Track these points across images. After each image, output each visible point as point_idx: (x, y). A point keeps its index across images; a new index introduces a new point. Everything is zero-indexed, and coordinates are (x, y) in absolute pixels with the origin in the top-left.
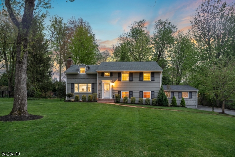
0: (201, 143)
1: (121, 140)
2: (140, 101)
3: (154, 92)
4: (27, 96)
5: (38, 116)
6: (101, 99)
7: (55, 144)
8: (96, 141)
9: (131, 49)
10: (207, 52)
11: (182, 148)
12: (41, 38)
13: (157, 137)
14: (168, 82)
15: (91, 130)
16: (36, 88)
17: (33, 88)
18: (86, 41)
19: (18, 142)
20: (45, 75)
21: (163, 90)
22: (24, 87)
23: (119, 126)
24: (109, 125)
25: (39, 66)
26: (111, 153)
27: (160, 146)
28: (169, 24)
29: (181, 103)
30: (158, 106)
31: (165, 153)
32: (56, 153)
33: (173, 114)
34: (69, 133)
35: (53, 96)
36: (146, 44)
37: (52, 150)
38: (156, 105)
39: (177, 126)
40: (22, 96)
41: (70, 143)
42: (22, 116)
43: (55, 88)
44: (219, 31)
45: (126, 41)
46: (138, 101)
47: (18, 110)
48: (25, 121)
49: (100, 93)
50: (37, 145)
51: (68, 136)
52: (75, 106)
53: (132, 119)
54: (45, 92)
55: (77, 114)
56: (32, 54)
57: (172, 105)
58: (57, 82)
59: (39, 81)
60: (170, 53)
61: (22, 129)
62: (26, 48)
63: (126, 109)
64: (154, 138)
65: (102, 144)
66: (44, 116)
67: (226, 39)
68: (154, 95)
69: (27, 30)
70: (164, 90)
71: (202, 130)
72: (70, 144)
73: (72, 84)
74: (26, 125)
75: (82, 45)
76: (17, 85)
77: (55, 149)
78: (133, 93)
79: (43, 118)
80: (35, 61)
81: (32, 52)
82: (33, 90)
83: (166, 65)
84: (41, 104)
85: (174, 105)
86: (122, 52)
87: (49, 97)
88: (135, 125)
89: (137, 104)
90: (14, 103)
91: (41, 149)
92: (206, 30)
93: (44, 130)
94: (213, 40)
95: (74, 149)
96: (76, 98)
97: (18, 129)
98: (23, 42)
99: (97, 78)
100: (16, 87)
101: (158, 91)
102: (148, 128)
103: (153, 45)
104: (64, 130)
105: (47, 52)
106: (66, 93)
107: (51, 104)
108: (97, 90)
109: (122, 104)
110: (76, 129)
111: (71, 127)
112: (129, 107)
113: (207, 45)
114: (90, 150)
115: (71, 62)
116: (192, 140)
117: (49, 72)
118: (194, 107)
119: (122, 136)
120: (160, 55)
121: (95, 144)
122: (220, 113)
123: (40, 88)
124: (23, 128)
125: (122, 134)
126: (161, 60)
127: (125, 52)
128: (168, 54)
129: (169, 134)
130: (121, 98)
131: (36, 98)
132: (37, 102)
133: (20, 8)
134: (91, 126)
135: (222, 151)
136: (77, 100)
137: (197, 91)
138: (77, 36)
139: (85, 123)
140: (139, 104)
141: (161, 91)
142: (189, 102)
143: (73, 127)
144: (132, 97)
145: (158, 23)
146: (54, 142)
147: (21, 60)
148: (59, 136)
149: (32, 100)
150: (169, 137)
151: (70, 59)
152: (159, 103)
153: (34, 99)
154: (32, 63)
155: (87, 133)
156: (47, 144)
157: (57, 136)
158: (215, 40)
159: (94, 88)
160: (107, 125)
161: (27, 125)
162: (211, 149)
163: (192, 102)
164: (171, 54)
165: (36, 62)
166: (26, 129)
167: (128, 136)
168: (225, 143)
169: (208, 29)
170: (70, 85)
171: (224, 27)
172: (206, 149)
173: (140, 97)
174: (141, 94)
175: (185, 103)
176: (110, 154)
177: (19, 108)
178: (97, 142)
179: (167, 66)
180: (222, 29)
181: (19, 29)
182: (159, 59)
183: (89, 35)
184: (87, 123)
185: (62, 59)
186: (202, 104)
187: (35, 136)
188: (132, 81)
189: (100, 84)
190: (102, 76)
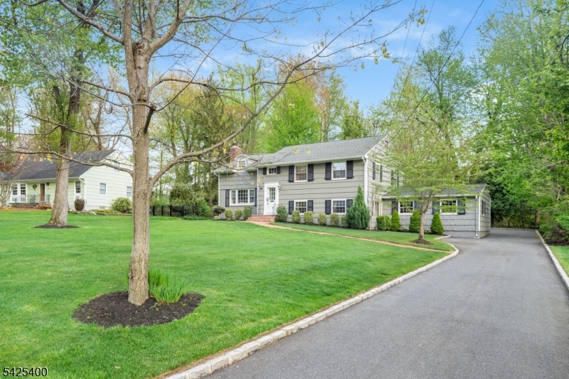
3: (352, 200)
29: (431, 225)
49: (260, 206)
73: (227, 190)
78: (314, 204)
89: (315, 225)
96: (226, 215)
99: (257, 179)
118: (470, 234)
142: (458, 222)
151: (234, 147)
163: (467, 222)
173: (326, 212)
174: (328, 206)
175: (441, 224)
188: (312, 180)
189: (261, 189)
190: (265, 173)
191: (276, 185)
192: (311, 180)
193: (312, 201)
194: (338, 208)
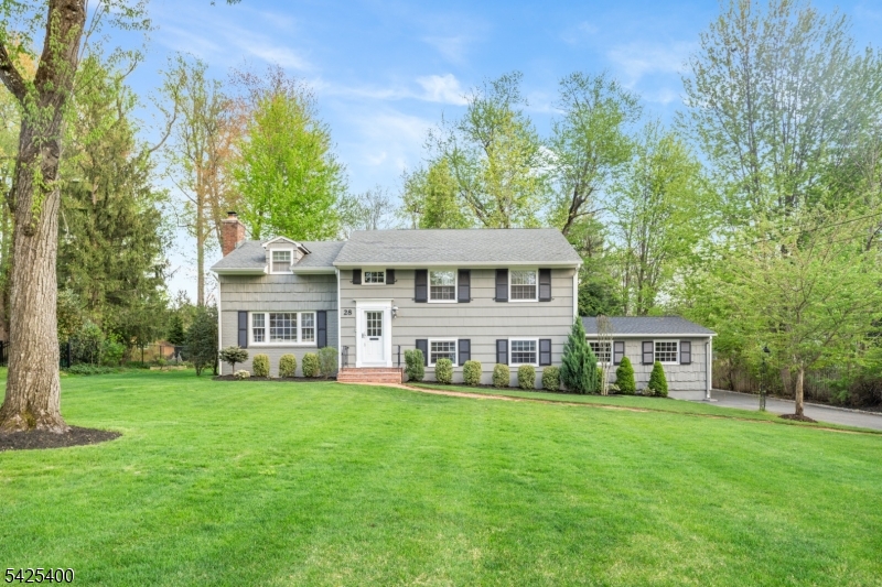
0: (682, 517)
1: (396, 510)
2: (496, 377)
3: (550, 340)
4: (57, 356)
5: (103, 432)
6: (352, 370)
7: (150, 528)
8: (304, 516)
9: (470, 180)
10: (745, 195)
11: (611, 534)
12: (122, 138)
13: (530, 501)
14: (606, 304)
15: (293, 479)
16: (105, 328)
17: (94, 331)
18: (295, 152)
19: (13, 522)
20: (138, 280)
21: (583, 334)
22: (48, 323)
23: (401, 463)
24: (366, 460)
25: (116, 243)
26: (352, 554)
27: (532, 530)
28: (612, 88)
29: (650, 382)
30: (567, 392)
31: (545, 554)
32: (151, 557)
33: (610, 421)
34: (212, 491)
35: (174, 358)
36: (527, 162)
37: (137, 548)
38: (558, 391)
39: (615, 461)
40: (39, 358)
41: (208, 522)
42: (40, 432)
43: (180, 329)
44: (790, 116)
45: (451, 153)
46: (491, 375)
47: (23, 408)
48: (49, 450)
49: (346, 348)
50: (84, 530)
51: (202, 501)
52: (250, 395)
53: (457, 440)
54: (141, 343)
55: (253, 422)
56: (86, 199)
57: (617, 388)
58: (187, 306)
59: (115, 303)
60: (614, 196)
61: (34, 478)
62: (54, 179)
63: (440, 406)
64: (521, 503)
65: (325, 524)
66: (127, 430)
67: (814, 148)
68: (550, 352)
69: (57, 111)
70: (587, 335)
71: (700, 475)
72: (208, 528)
73: (240, 312)
74: (51, 462)
75: (281, 164)
76: (21, 317)
77: (148, 543)
78: (472, 347)
79: (120, 439)
80: (98, 227)
81: (90, 194)
82: (92, 338)
83: (601, 243)
84: (123, 390)
85: (623, 388)
86: (433, 194)
87: (158, 364)
88: (460, 461)
89: (486, 386)
90: (9, 384)
91: (95, 546)
92: (741, 114)
93: (117, 482)
94: (766, 151)
95: (220, 542)
96: (256, 367)
97: (21, 478)
98: (40, 156)
99: (336, 292)
100: (17, 324)
101: (566, 340)
102: (506, 470)
103: (552, 167)
104: (193, 478)
105: (146, 190)
106: (220, 349)
107: (161, 388)
108: (337, 333)
109: (428, 388)
110: (238, 477)
111: (222, 468)
112: (455, 397)
113: (747, 167)
114: (278, 547)
115: (239, 228)
116: (653, 507)
117: (156, 267)
118: (699, 396)
119: (404, 498)
120: (577, 203)
121: (297, 527)
122: (785, 416)
123: (122, 329)
124: (36, 475)
125: (406, 490)
126: (580, 222)
127: (443, 194)
128: (608, 200)
129: (579, 489)
130: (426, 364)
131: (105, 368)
132: (107, 380)
133: (32, 27)
134: (297, 466)
135: (749, 543)
136: (260, 374)
137: (708, 338)
138: (262, 129)
139: (277, 455)
140: (493, 386)
141: (576, 340)
142: (681, 377)
143: (227, 470)
144: (467, 362)
145: (569, 85)
146: (150, 522)
147: (35, 222)
148: (169, 500)
149: (88, 374)
150: (574, 499)
151: (233, 219)
152: (567, 384)
153: (97, 373)
154: (88, 233)
155: (276, 490)
156: (120, 528)
157: (163, 499)
158: (774, 150)
159: (326, 330)
160: (356, 462)
161: (55, 462)
162: (712, 538)
163: (693, 377)
164: (618, 201)
165: (105, 230)
166: (52, 477)
167: (426, 498)
168: (770, 516)
169: (749, 107)
170: (235, 315)
171: (806, 103)
172: (695, 538)
173: (498, 362)
174: (502, 349)
175: (664, 380)
176: (345, 558)
177: (29, 403)
178: (308, 520)
179: (606, 246)
180: (799, 107)
181: (24, 106)
182: (575, 220)
183: (309, 128)
184: (283, 456)
185: (206, 220)
186: (732, 387)
187: (80, 503)
188: (468, 300)
189: (349, 312)
190: (357, 280)
191: (384, 306)
192: (465, 300)
193: (469, 341)
194: (520, 355)
